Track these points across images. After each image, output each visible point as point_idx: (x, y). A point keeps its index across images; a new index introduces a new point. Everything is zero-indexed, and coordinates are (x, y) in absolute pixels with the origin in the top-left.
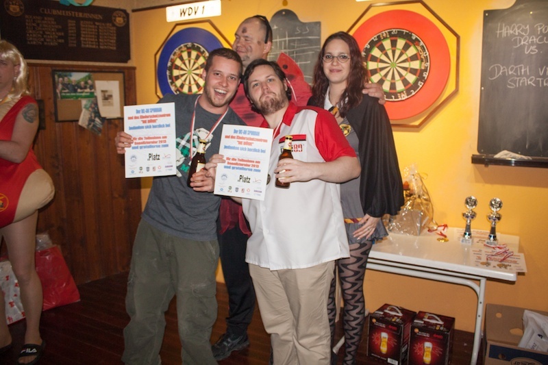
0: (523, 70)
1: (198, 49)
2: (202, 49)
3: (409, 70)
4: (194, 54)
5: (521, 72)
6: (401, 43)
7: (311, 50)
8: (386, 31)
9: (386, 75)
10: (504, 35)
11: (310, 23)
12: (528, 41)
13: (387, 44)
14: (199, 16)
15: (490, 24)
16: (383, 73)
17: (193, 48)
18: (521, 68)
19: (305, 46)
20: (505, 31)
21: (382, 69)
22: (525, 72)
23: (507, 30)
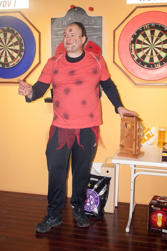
1: (12, 32)
2: (16, 32)
3: (162, 49)
4: (9, 35)
6: (157, 32)
7: (96, 35)
8: (148, 25)
9: (147, 53)
11: (95, 17)
13: (148, 32)
14: (12, 7)
16: (145, 51)
17: (8, 30)
19: (92, 32)
21: (144, 49)
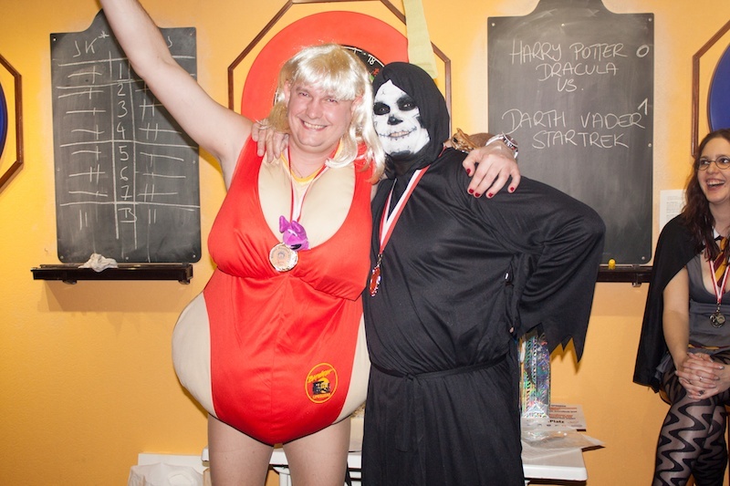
0: (556, 119)
5: (553, 122)
10: (523, 60)
11: (174, 29)
12: (561, 72)
15: (499, 41)
18: (552, 116)
20: (523, 53)
22: (560, 121)
23: (527, 52)
